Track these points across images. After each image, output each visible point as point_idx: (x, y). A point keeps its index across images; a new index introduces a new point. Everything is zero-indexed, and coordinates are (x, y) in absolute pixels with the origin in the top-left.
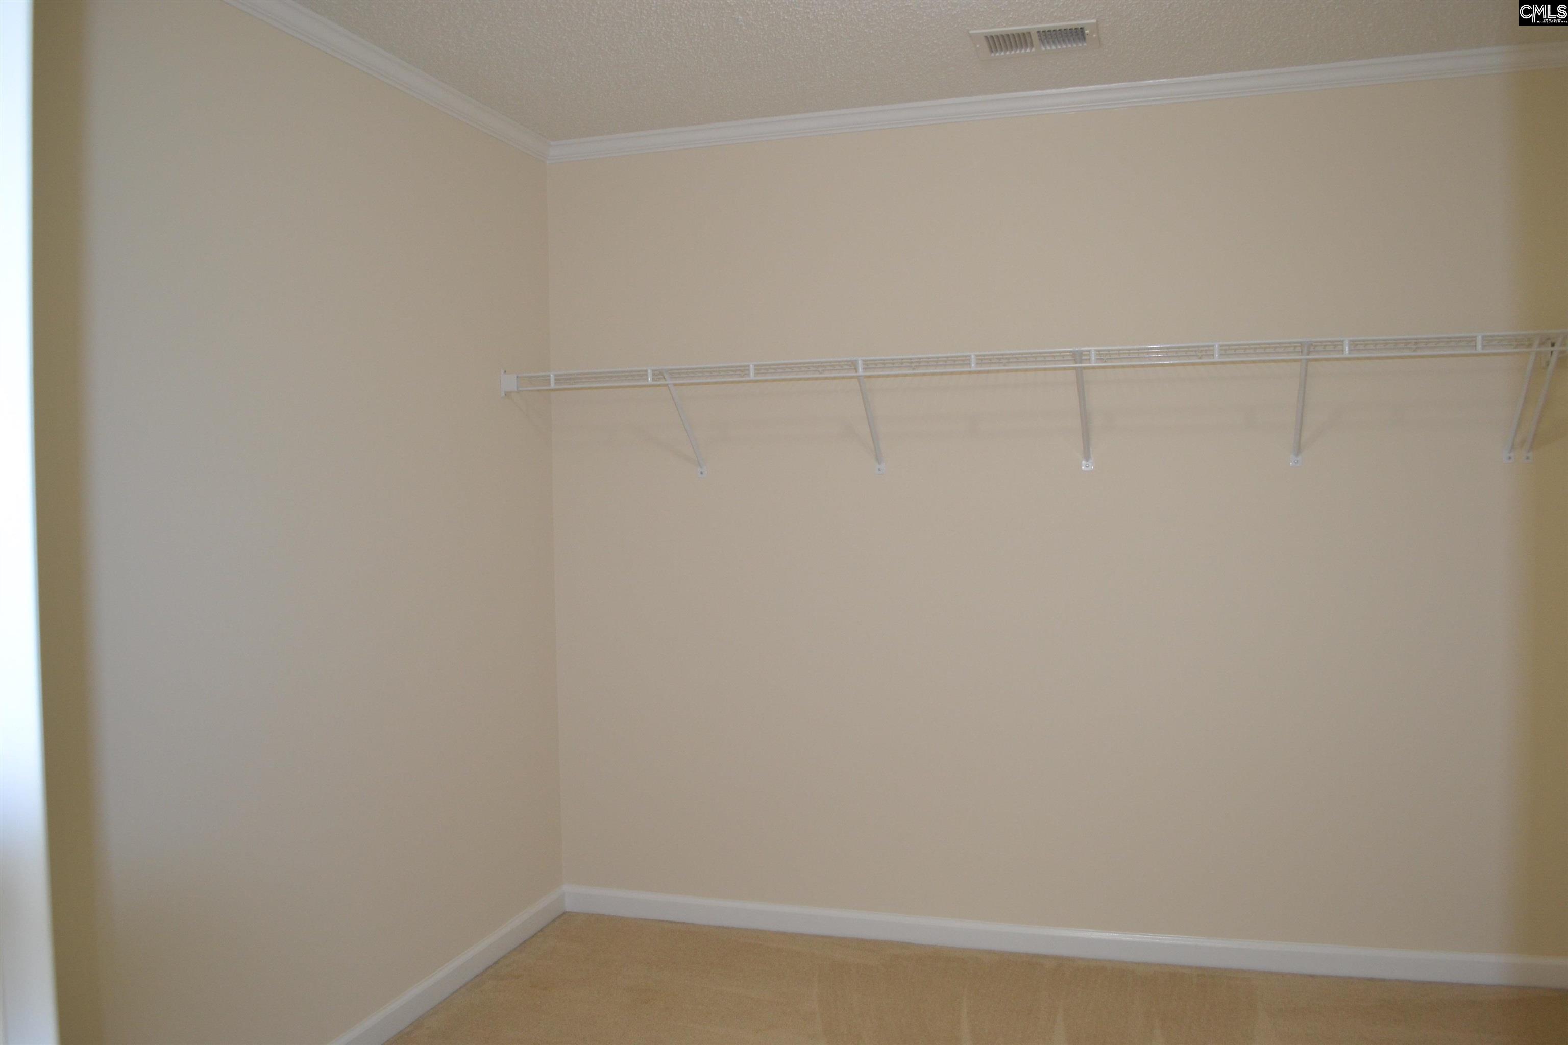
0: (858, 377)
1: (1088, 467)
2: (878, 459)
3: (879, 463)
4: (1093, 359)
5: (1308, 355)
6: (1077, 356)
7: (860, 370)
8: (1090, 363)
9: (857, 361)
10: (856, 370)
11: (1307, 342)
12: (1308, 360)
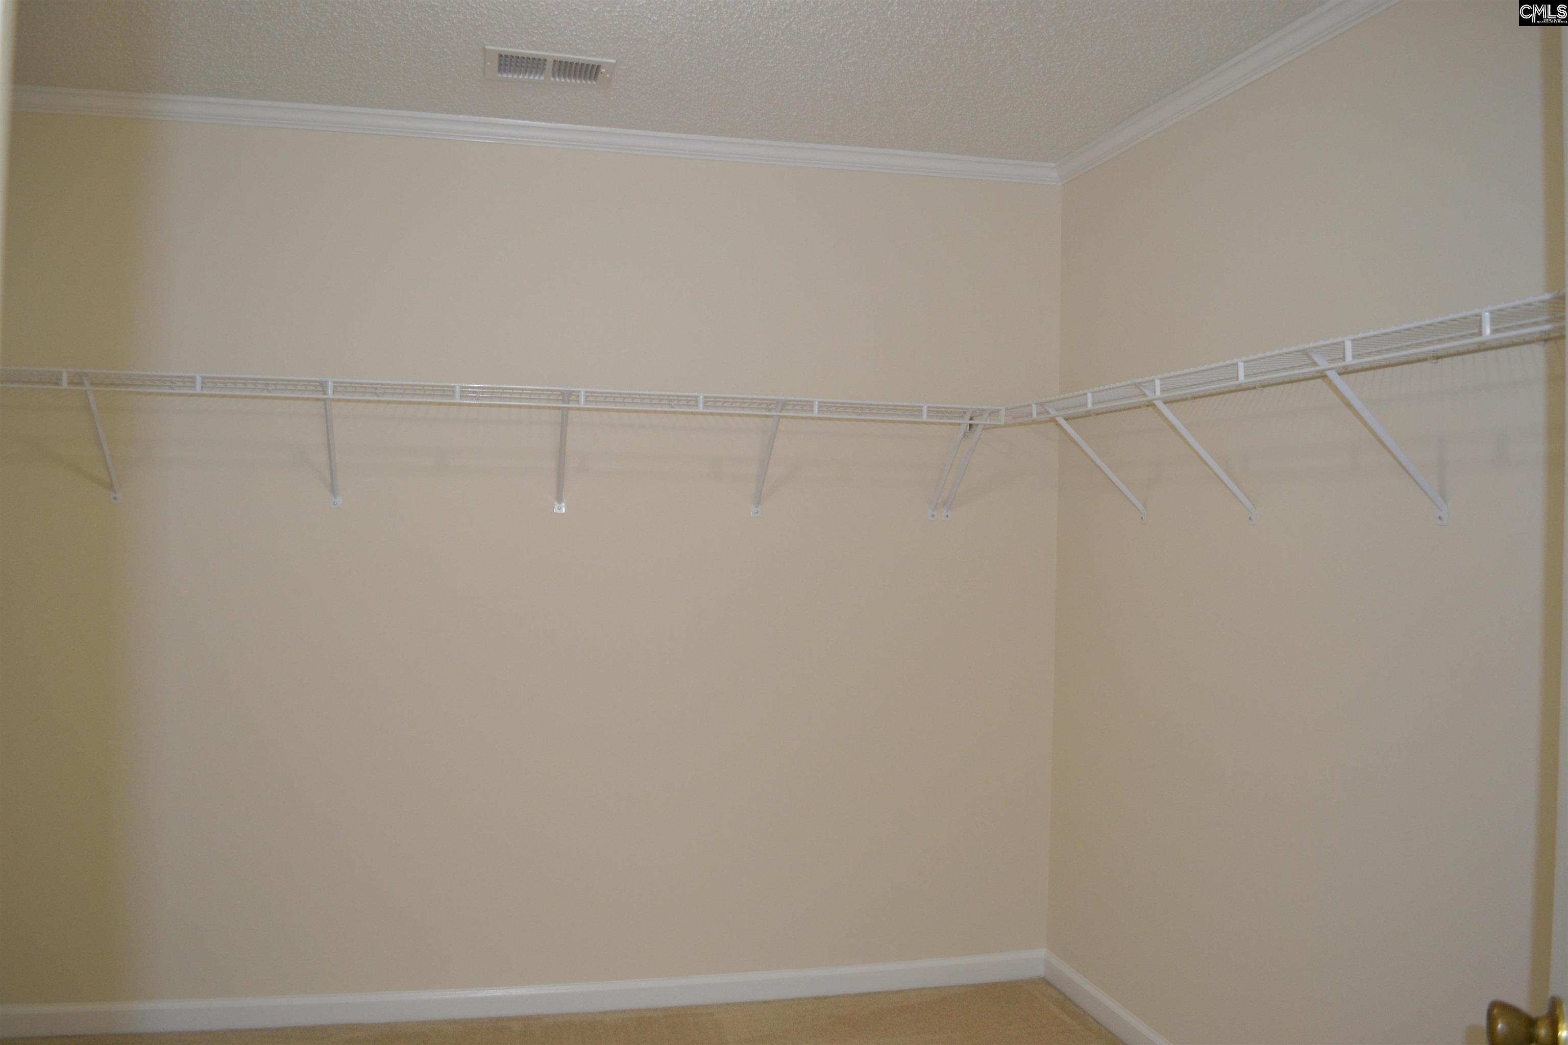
0: (324, 400)
1: (559, 509)
2: (333, 491)
3: (335, 497)
4: (582, 400)
5: (781, 412)
6: (566, 396)
7: (330, 391)
8: (578, 404)
9: (326, 382)
10: (325, 393)
11: (783, 400)
12: (780, 417)
